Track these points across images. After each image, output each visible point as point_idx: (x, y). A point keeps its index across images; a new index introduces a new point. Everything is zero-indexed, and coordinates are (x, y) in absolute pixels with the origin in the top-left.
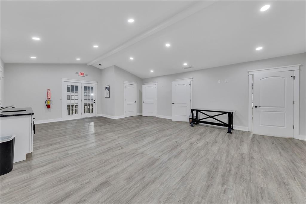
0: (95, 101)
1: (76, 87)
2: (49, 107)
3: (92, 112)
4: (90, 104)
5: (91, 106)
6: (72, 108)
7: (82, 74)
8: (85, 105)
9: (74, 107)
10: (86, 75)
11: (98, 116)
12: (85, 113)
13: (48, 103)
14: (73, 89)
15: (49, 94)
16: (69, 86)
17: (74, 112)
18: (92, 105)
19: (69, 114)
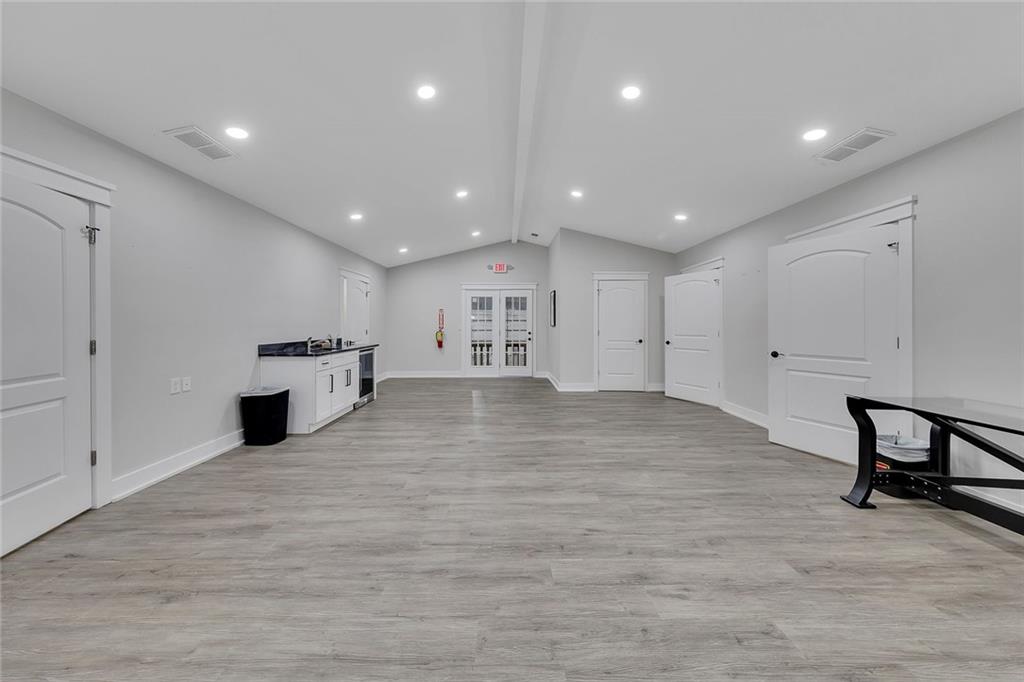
0: (530, 336)
1: (490, 299)
2: (440, 344)
3: (525, 365)
4: (520, 343)
5: (521, 349)
6: (481, 351)
7: (501, 267)
8: (508, 346)
9: (485, 348)
10: (510, 268)
11: (538, 375)
12: (507, 364)
13: (439, 338)
14: (483, 304)
15: (441, 319)
16: (475, 300)
17: (485, 361)
18: (524, 346)
19: (476, 364)
